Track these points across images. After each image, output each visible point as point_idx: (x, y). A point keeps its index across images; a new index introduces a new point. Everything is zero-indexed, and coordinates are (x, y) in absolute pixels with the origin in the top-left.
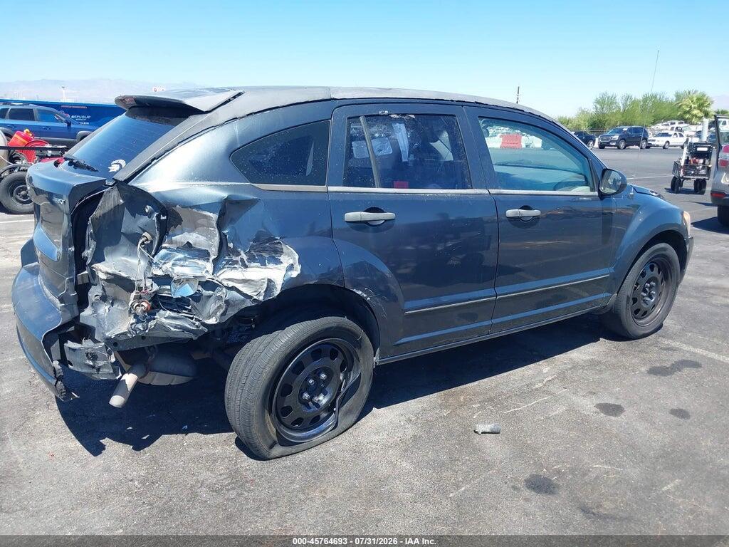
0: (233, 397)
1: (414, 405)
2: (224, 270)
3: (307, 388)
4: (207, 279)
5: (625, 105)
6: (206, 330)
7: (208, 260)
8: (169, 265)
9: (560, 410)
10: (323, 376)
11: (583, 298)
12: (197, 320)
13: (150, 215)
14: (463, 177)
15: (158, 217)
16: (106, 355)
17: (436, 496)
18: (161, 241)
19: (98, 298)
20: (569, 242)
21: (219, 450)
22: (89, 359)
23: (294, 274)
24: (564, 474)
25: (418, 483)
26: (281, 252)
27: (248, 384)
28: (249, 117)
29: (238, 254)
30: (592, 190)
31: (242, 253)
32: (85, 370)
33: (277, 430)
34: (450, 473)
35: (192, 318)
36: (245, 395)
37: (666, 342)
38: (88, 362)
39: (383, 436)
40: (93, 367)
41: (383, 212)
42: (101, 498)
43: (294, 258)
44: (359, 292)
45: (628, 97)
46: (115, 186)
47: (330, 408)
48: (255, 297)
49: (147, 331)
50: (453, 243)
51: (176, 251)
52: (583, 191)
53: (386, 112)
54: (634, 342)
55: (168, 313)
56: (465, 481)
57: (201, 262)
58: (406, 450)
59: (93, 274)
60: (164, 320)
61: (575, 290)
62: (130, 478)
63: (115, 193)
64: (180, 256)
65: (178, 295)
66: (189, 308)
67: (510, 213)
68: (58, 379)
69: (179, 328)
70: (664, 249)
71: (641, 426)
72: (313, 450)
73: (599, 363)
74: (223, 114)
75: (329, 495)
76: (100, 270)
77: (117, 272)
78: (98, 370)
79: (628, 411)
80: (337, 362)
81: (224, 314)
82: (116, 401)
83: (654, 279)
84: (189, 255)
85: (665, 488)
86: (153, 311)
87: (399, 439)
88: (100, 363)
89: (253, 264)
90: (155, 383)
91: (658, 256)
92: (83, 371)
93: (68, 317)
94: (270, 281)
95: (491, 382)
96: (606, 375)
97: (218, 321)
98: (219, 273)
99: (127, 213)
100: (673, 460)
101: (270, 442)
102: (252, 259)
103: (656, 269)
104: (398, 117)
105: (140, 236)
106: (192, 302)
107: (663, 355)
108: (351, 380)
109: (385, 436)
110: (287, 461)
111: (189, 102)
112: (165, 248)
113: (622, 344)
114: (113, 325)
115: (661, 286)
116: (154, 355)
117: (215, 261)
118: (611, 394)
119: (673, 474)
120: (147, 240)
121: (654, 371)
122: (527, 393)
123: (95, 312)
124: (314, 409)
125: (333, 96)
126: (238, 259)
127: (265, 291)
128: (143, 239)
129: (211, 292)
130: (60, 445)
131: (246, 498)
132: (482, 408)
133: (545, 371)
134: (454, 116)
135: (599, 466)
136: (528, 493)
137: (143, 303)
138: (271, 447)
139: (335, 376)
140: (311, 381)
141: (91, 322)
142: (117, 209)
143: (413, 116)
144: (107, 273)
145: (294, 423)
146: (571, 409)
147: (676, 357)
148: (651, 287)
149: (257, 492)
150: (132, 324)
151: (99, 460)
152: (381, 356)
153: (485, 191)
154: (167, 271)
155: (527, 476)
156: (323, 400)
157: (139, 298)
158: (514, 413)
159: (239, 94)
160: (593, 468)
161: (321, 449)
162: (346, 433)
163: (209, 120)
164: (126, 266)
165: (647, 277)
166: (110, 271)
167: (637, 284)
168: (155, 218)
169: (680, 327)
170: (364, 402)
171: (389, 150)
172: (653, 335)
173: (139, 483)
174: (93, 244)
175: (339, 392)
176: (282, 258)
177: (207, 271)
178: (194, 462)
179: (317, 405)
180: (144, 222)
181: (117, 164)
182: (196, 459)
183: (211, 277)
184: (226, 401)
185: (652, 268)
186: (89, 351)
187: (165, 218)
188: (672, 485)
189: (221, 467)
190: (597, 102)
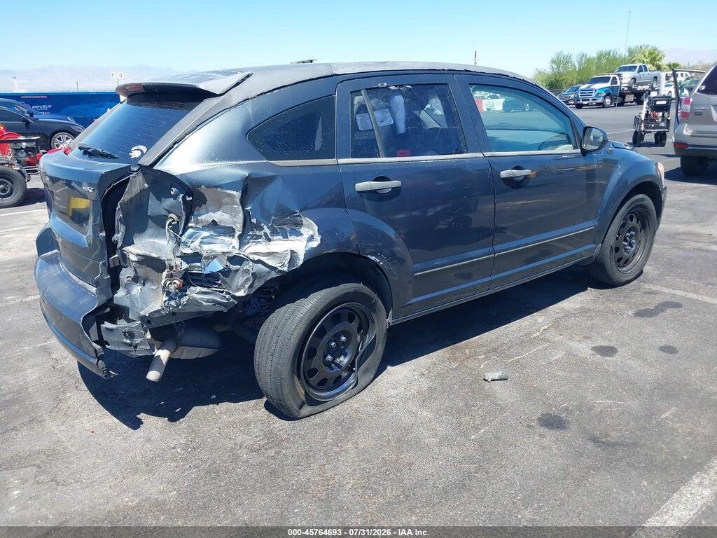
0: (264, 363)
1: (424, 361)
2: (249, 244)
3: (329, 350)
4: (234, 254)
5: (580, 63)
6: (236, 302)
7: (233, 236)
8: (197, 243)
9: (559, 355)
10: (343, 338)
11: (568, 251)
12: (227, 293)
13: (175, 197)
14: (459, 142)
15: (184, 198)
16: (143, 332)
17: (458, 439)
18: (187, 221)
19: (130, 279)
20: (548, 200)
21: (250, 415)
22: (127, 337)
23: (315, 244)
24: (572, 411)
25: (440, 430)
26: (300, 224)
27: (277, 349)
28: (260, 97)
29: (262, 229)
30: (575, 148)
31: (265, 227)
32: (122, 349)
33: (305, 392)
34: (467, 418)
35: (222, 292)
36: (275, 360)
37: (648, 287)
38: (125, 340)
39: (400, 390)
40: (130, 345)
41: (390, 180)
42: (149, 466)
43: (314, 230)
44: (373, 258)
45: (583, 56)
46: (139, 172)
47: (350, 368)
48: (280, 268)
49: (180, 307)
50: (443, 207)
51: (202, 230)
52: (566, 149)
53: (385, 84)
54: (618, 289)
55: (198, 289)
56: (483, 423)
57: (227, 239)
58: (424, 401)
59: (124, 257)
60: (196, 296)
61: (560, 245)
62: (172, 446)
63: (140, 178)
64: (205, 234)
65: (207, 271)
66: (219, 282)
67: (504, 174)
68: (99, 359)
69: (210, 302)
70: (642, 200)
71: (634, 364)
72: (338, 408)
73: (589, 310)
74: (236, 96)
75: (361, 446)
76: (131, 253)
77: (148, 253)
78: (136, 347)
79: (621, 351)
80: (355, 325)
81: (251, 286)
82: (153, 375)
83: (633, 229)
84: (215, 232)
85: (664, 416)
86: (184, 288)
87: (415, 392)
88: (137, 341)
89: (275, 238)
90: (183, 357)
91: (636, 207)
92: (121, 349)
93: (104, 299)
94: (292, 252)
95: (492, 334)
96: (597, 321)
97: (246, 293)
98: (245, 248)
99: (152, 197)
100: (668, 390)
101: (299, 402)
102: (274, 232)
103: (635, 219)
104: (396, 88)
105: (166, 218)
106: (221, 277)
107: (646, 299)
108: (367, 341)
109: (402, 390)
110: (317, 419)
111: (202, 86)
112: (192, 227)
113: (607, 292)
114: (146, 304)
115: (640, 234)
116: (183, 330)
117: (240, 237)
118: (604, 338)
119: (669, 403)
120: (174, 221)
121: (640, 314)
122: (527, 341)
123: (128, 292)
124: (336, 369)
125: (335, 72)
126: (262, 233)
127: (289, 262)
128: (170, 220)
129: (238, 267)
130: (97, 422)
131: (284, 455)
132: (487, 358)
133: (540, 320)
134: (446, 84)
135: (602, 402)
136: (542, 430)
137: (175, 281)
138: (301, 407)
139: (353, 338)
140: (333, 344)
141: (126, 303)
142: (143, 193)
143: (410, 87)
144: (138, 255)
145: (319, 384)
146: (569, 354)
147: (659, 300)
148: (631, 236)
149: (293, 448)
150: (165, 302)
151: (139, 432)
152: (394, 317)
153: (480, 155)
154: (195, 248)
155: (539, 415)
156: (344, 360)
157: (170, 276)
158: (518, 361)
159: (248, 76)
160: (597, 404)
161: (346, 405)
162: (366, 390)
163: (224, 102)
164: (154, 248)
165: (627, 228)
166: (140, 253)
167: (619, 234)
168: (180, 200)
169: (659, 272)
170: (379, 360)
171: (390, 121)
172: (635, 282)
173: (181, 450)
174: (122, 228)
175: (357, 353)
176: (303, 230)
177: (234, 247)
178: (229, 427)
179: (338, 365)
180: (170, 205)
181: (138, 150)
182: (230, 425)
183: (238, 252)
184: (256, 367)
185: (631, 218)
186: (127, 329)
187: (191, 198)
188: (669, 412)
189: (255, 431)
190: (553, 62)
